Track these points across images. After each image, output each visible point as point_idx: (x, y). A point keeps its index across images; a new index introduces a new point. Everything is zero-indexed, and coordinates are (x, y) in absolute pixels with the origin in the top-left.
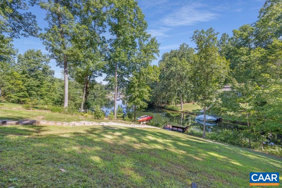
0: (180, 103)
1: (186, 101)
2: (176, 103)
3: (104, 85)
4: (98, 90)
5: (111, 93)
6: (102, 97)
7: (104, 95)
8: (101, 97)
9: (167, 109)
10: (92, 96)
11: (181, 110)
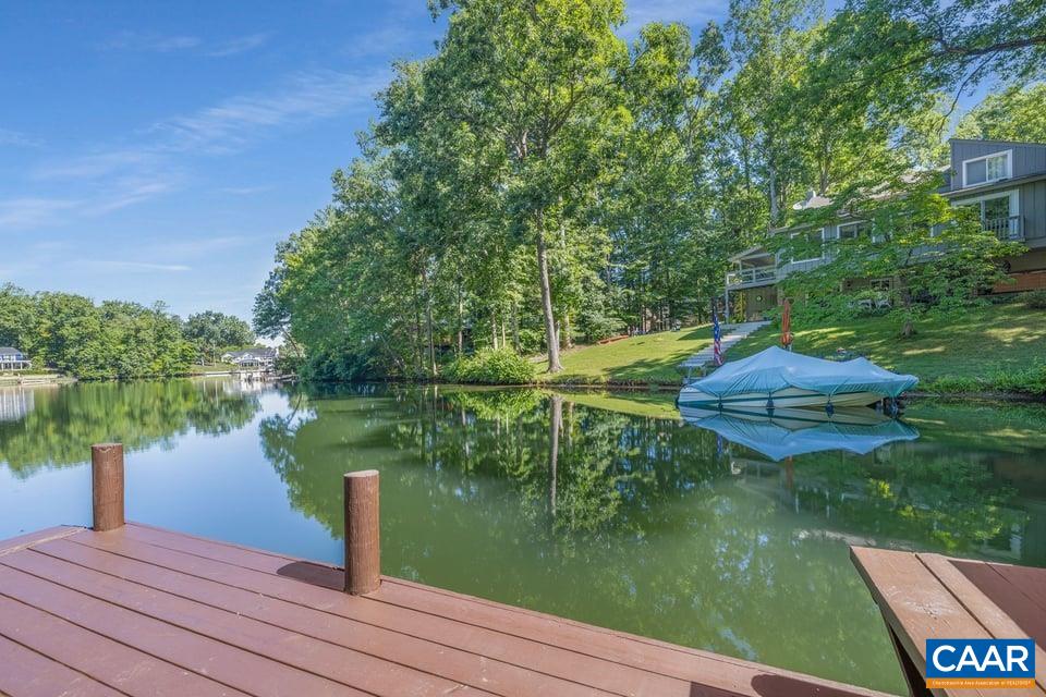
0: (544, 347)
1: (575, 334)
2: (522, 345)
3: (176, 317)
4: (140, 342)
6: (169, 375)
8: (162, 377)
9: (460, 382)
11: (549, 373)
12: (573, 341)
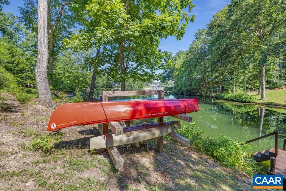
5: (149, 85)
6: (139, 89)
7: (141, 87)
9: (225, 100)
10: (129, 88)
11: (261, 100)
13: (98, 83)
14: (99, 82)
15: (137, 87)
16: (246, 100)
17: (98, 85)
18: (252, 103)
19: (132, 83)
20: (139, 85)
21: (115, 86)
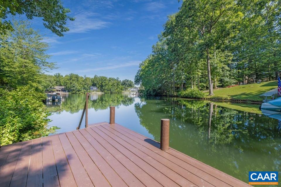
0: (208, 88)
2: (200, 88)
3: (120, 81)
5: (129, 89)
6: (119, 93)
7: (120, 91)
8: (117, 93)
9: (182, 97)
10: (108, 92)
11: (209, 96)
12: (217, 87)
13: (74, 87)
14: (75, 85)
15: (117, 91)
16: (196, 96)
17: (74, 88)
18: (201, 98)
19: (111, 87)
20: (119, 89)
21: (94, 90)
